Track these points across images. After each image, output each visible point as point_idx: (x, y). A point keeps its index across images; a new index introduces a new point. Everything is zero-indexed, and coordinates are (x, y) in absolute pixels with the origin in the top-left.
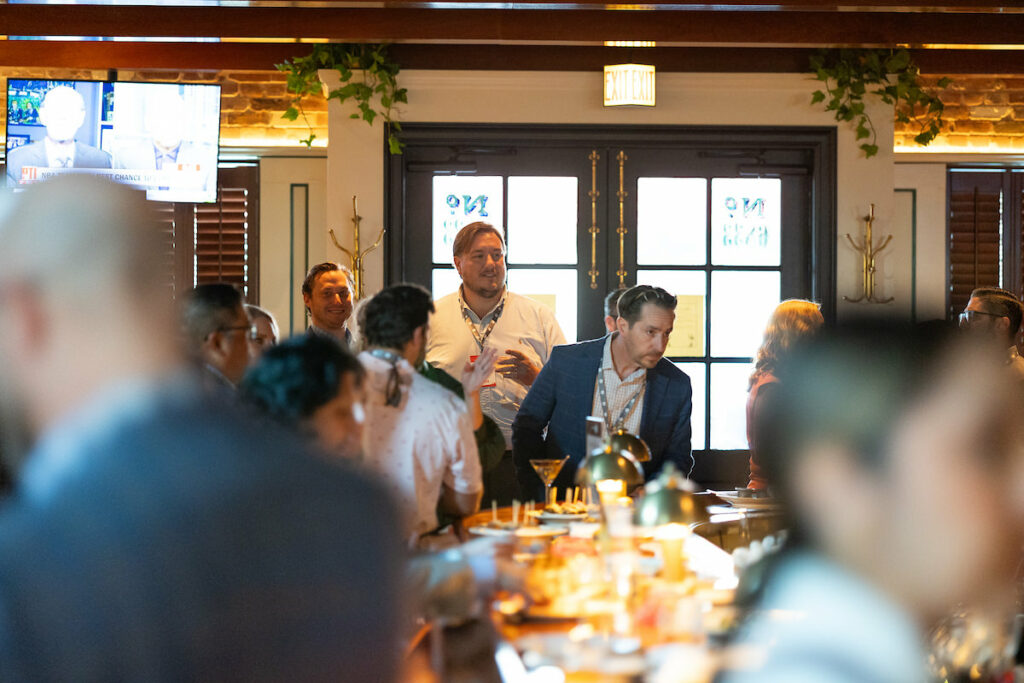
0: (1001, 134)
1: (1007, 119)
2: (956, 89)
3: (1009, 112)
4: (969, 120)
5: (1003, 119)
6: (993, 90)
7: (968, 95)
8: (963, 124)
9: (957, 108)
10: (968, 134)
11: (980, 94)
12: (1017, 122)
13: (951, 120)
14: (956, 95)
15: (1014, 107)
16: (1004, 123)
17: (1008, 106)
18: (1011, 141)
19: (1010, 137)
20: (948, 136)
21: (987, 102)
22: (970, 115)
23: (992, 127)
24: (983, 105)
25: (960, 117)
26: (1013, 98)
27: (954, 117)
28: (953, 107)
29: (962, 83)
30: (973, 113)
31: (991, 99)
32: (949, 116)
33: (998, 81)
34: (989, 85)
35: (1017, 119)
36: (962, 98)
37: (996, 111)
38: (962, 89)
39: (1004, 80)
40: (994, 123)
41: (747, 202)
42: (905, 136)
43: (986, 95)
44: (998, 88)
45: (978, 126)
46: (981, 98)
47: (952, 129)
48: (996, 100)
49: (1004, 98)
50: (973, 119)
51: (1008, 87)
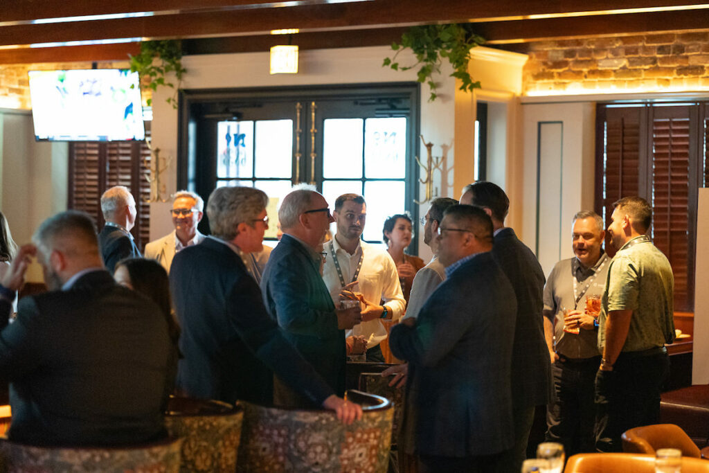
0: (618, 79)
1: (624, 68)
2: (589, 47)
3: (625, 62)
4: (597, 70)
5: (621, 68)
6: (614, 47)
7: (597, 51)
8: (593, 73)
9: (589, 61)
10: (597, 80)
11: (606, 50)
12: (630, 70)
13: (585, 70)
14: (589, 52)
15: (628, 59)
16: (621, 71)
17: (624, 58)
18: (626, 84)
19: (625, 81)
20: (584, 82)
21: (610, 56)
22: (598, 66)
23: (613, 74)
24: (607, 58)
25: (592, 68)
26: (627, 52)
27: (587, 67)
28: (586, 61)
29: (593, 43)
30: (600, 64)
31: (613, 54)
32: (583, 67)
33: (617, 39)
34: (611, 43)
35: (631, 68)
36: (593, 53)
37: (616, 62)
38: (593, 47)
39: (621, 38)
40: (615, 71)
41: (386, 134)
42: (555, 83)
43: (609, 51)
44: (617, 45)
45: (603, 73)
46: (605, 53)
47: (586, 77)
48: (615, 53)
49: (622, 52)
50: (600, 69)
51: (625, 43)
